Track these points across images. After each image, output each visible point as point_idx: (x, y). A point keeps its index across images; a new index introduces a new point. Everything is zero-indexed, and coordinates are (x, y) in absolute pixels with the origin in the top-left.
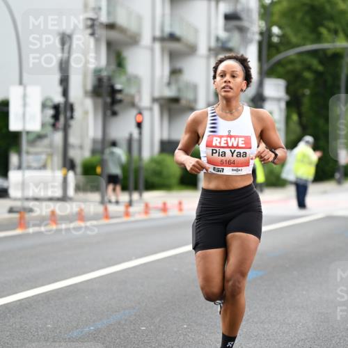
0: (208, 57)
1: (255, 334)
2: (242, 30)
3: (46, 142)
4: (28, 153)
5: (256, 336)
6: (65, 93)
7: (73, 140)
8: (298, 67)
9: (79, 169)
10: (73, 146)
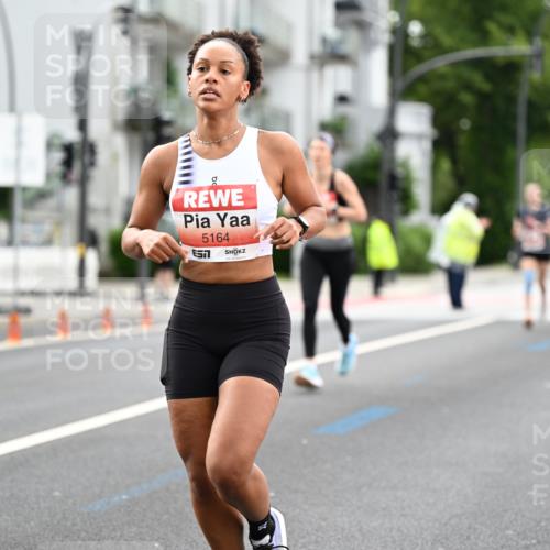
0: (308, 70)
1: (384, 506)
2: (362, 26)
3: (52, 202)
4: (24, 221)
5: (384, 509)
6: (83, 125)
7: (95, 199)
8: (450, 84)
9: (104, 246)
10: (95, 210)
